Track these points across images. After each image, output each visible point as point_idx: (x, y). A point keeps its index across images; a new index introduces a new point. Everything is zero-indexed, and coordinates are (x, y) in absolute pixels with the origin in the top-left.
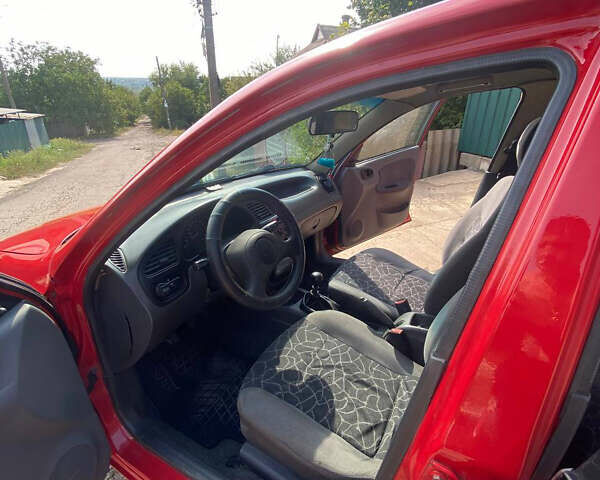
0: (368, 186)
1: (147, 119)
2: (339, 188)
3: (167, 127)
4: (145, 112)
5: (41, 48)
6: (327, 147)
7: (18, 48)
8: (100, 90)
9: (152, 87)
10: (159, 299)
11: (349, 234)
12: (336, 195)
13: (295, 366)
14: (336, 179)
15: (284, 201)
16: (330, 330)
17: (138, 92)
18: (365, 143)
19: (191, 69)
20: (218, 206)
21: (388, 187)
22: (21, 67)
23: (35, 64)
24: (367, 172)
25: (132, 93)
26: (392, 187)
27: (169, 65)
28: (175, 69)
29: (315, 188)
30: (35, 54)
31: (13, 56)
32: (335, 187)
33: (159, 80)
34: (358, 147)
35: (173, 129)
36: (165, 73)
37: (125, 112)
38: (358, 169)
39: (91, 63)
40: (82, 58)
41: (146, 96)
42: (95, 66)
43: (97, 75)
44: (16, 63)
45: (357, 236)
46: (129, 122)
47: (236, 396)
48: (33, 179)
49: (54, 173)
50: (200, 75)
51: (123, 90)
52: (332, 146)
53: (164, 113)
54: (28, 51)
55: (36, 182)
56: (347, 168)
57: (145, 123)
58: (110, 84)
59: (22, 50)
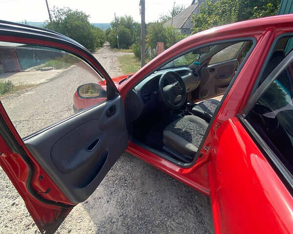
0: (212, 75)
1: (108, 43)
2: (200, 76)
3: (117, 48)
4: (107, 40)
5: (66, 10)
6: (198, 58)
7: (56, 10)
8: (90, 29)
9: (111, 28)
10: (145, 101)
11: (202, 95)
12: (198, 78)
13: (180, 127)
14: (199, 71)
15: (182, 77)
16: (192, 121)
17: (105, 30)
18: (213, 58)
19: (130, 19)
20: (163, 76)
21: (221, 76)
22: (58, 19)
23: (63, 17)
24: (212, 69)
25: (102, 31)
26: (223, 76)
27: (120, 17)
28: (122, 19)
29: (190, 74)
30: (64, 13)
31: (54, 14)
32: (198, 75)
33: (115, 25)
34: (210, 59)
35: (120, 49)
36: (118, 21)
37: (99, 40)
38: (209, 68)
39: (86, 17)
40: (82, 14)
41: (108, 32)
42: (88, 18)
43: (88, 23)
44: (56, 17)
45: (205, 96)
46: (100, 45)
47: (163, 132)
48: (66, 70)
49: (73, 67)
50: (134, 22)
51: (98, 29)
52: (199, 58)
53: (117, 41)
54: (60, 11)
55: (67, 71)
56: (204, 68)
57: (107, 46)
58: (93, 27)
59: (58, 11)
